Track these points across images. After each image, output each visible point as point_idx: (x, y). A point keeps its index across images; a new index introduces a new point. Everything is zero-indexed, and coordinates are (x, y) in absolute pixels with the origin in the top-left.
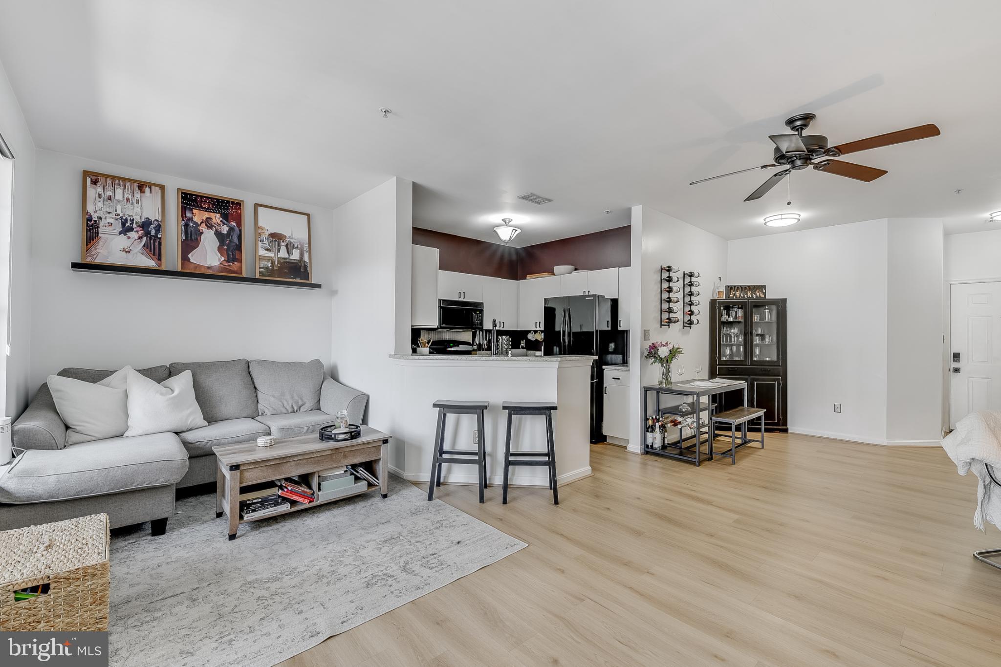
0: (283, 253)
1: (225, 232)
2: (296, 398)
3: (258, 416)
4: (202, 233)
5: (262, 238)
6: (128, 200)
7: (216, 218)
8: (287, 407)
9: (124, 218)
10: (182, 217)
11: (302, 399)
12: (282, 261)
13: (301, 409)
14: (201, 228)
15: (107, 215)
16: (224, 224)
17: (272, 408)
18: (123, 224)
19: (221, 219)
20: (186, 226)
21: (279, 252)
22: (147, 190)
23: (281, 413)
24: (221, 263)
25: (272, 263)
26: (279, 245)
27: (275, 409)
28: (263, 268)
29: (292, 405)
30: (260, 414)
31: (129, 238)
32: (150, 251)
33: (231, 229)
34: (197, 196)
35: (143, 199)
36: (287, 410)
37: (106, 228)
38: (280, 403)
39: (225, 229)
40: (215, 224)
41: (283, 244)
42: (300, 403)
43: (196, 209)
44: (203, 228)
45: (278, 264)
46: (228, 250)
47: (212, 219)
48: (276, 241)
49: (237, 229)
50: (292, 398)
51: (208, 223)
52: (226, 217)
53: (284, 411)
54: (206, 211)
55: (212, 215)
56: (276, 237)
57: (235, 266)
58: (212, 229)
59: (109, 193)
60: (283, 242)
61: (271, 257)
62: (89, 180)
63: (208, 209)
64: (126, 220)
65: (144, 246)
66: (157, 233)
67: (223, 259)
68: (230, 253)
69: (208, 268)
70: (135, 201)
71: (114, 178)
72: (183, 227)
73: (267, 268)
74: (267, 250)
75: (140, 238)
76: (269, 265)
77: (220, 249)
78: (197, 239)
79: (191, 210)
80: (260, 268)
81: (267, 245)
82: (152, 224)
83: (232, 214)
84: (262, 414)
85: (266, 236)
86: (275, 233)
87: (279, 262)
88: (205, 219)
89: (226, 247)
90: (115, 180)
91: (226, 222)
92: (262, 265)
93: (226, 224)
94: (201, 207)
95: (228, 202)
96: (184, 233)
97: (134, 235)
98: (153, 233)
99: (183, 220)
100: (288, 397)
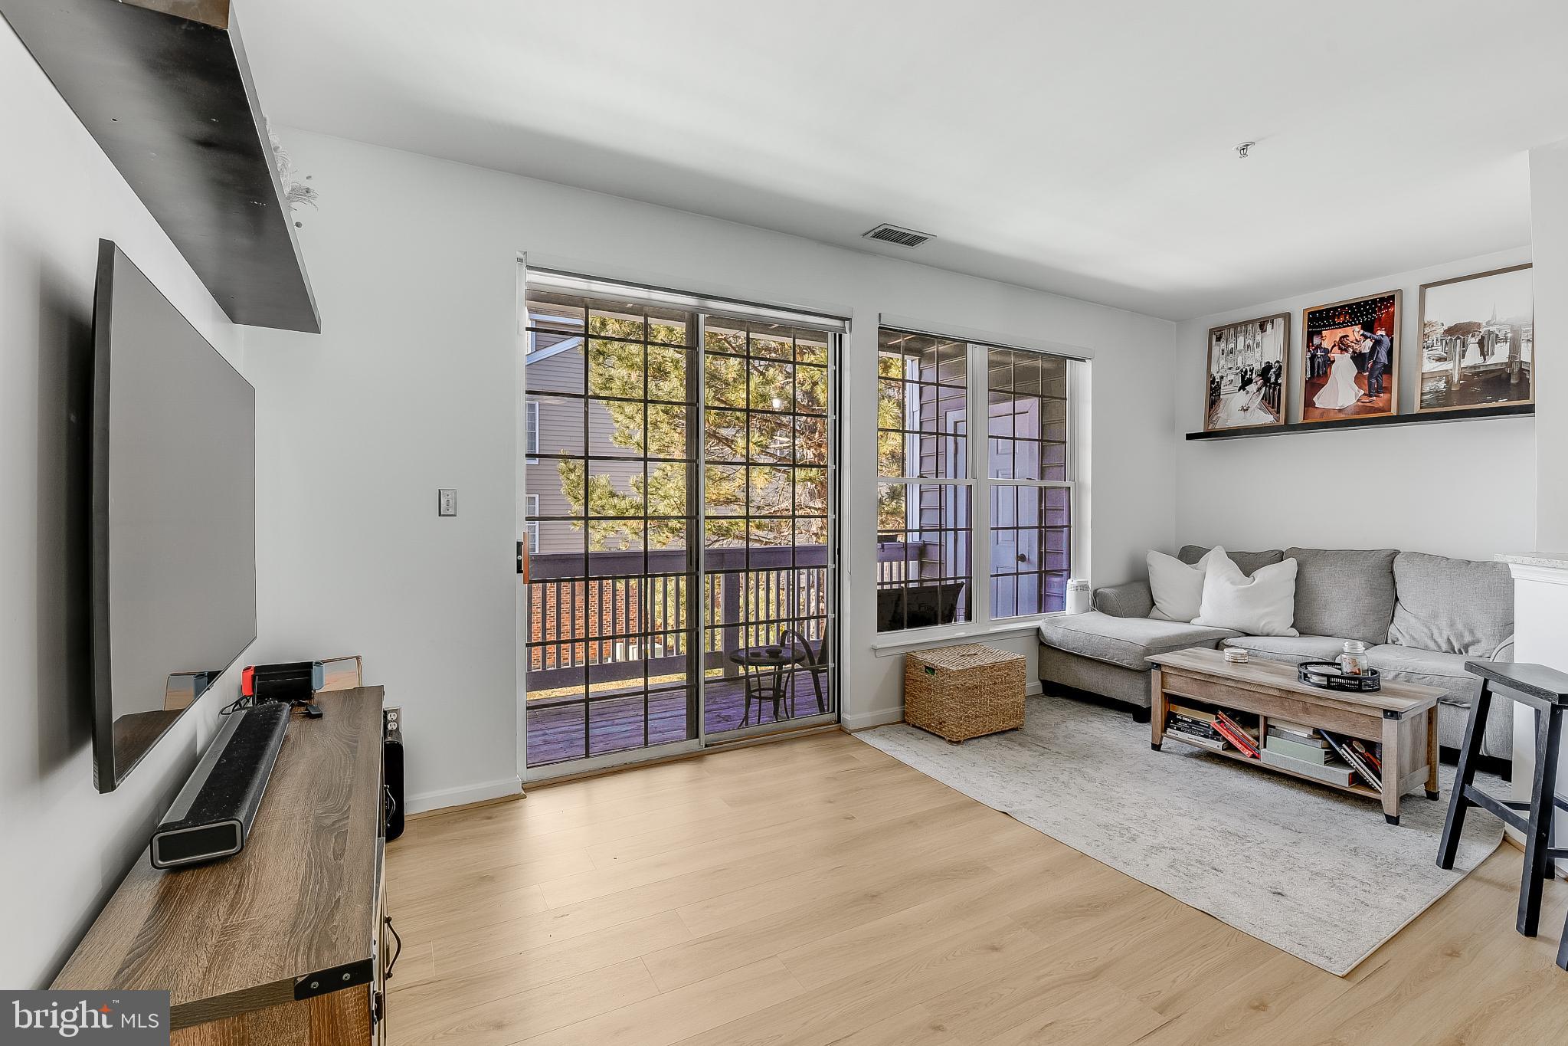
0: (1473, 357)
1: (1367, 351)
2: (1460, 626)
3: (1386, 643)
4: (1334, 361)
5: (1430, 342)
6: (1249, 346)
7: (1355, 332)
8: (1439, 641)
9: (1244, 370)
10: (1308, 347)
11: (1472, 632)
12: (1467, 372)
13: (1470, 649)
14: (1332, 355)
15: (1229, 372)
16: (1366, 337)
17: (1411, 635)
18: (1243, 377)
19: (1362, 331)
20: (1313, 358)
21: (1463, 357)
22: (1269, 326)
23: (1426, 648)
24: (1358, 401)
25: (1447, 382)
26: (1464, 345)
27: (1414, 639)
28: (1430, 393)
29: (1448, 639)
30: (1389, 641)
31: (1248, 392)
32: (1269, 403)
33: (1378, 343)
34: (1328, 310)
35: (1264, 340)
36: (1439, 646)
37: (1227, 387)
38: (1425, 630)
39: (1366, 346)
40: (1352, 342)
41: (1473, 340)
42: (1468, 638)
43: (1326, 330)
44: (1336, 354)
45: (1460, 379)
46: (1370, 376)
47: (1348, 336)
48: (1459, 338)
49: (1386, 340)
50: (1452, 625)
51: (1342, 345)
52: (1369, 327)
53: (1432, 645)
54: (1340, 328)
55: (1348, 331)
56: (1458, 332)
57: (1379, 401)
58: (1347, 352)
59: (1231, 346)
60: (1473, 336)
61: (1447, 371)
62: (1214, 337)
63: (1344, 322)
64: (1246, 371)
65: (1263, 399)
66: (1276, 379)
67: (1362, 392)
68: (1374, 381)
69: (1340, 410)
70: (1255, 346)
71: (1235, 326)
72: (1308, 360)
73: (1437, 392)
74: (1440, 359)
75: (1259, 390)
76: (1442, 385)
77: (1358, 380)
78: (1326, 372)
79: (1319, 333)
80: (1422, 394)
81: (1439, 351)
82: (1272, 368)
83: (1380, 318)
84: (1394, 642)
85: (1439, 336)
86: (1456, 325)
87: (1463, 376)
88: (1337, 340)
89: (1367, 373)
90: (1237, 327)
91: (1369, 334)
92: (1427, 389)
93: (1370, 338)
94: (1335, 324)
95: (1374, 301)
96: (1309, 369)
97: (1252, 388)
98: (1273, 380)
99: (1309, 351)
100: (1443, 622)
